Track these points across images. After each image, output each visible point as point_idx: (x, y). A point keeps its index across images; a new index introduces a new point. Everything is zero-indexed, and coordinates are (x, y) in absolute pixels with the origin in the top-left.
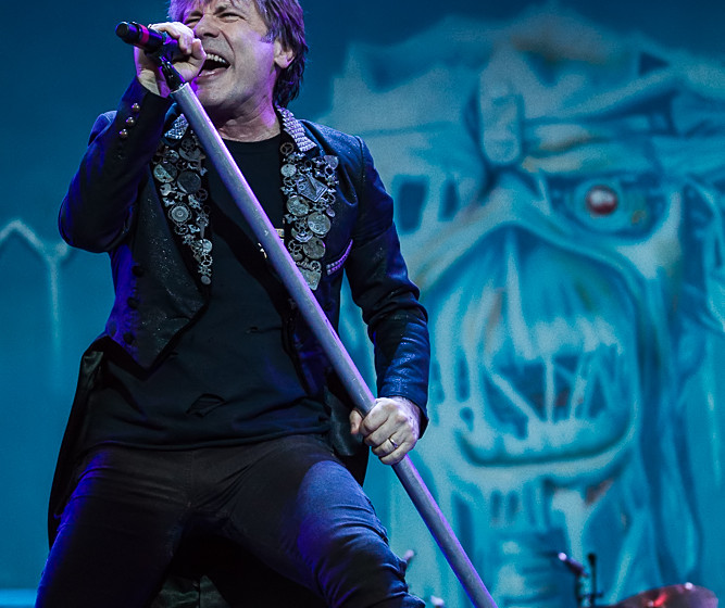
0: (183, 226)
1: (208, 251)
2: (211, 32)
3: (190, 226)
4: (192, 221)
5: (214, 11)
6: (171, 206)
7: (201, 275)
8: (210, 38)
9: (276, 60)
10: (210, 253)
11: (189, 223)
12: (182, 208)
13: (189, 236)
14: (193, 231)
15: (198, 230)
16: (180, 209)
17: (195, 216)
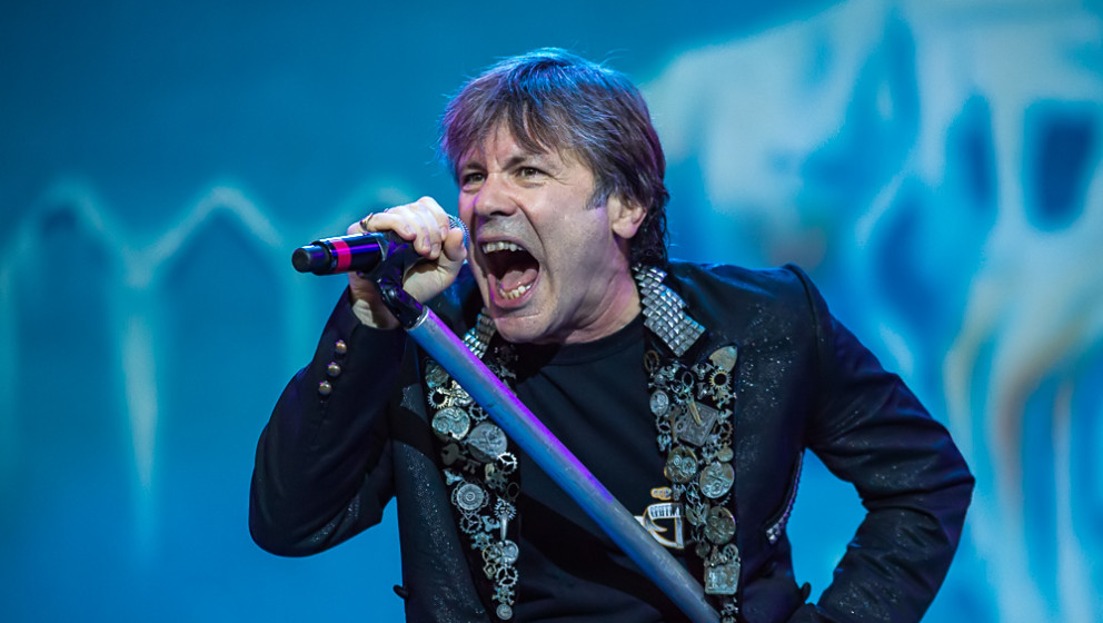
0: (474, 518)
1: (512, 560)
2: (502, 207)
3: (485, 518)
4: (488, 510)
5: (504, 164)
6: (456, 483)
7: (497, 603)
8: (500, 218)
9: (616, 227)
10: (514, 564)
11: (483, 512)
12: (474, 486)
13: (482, 535)
14: (489, 527)
15: (497, 526)
16: (470, 489)
17: (493, 502)
